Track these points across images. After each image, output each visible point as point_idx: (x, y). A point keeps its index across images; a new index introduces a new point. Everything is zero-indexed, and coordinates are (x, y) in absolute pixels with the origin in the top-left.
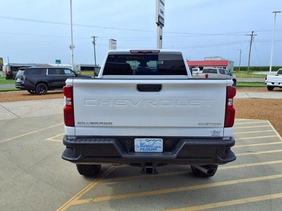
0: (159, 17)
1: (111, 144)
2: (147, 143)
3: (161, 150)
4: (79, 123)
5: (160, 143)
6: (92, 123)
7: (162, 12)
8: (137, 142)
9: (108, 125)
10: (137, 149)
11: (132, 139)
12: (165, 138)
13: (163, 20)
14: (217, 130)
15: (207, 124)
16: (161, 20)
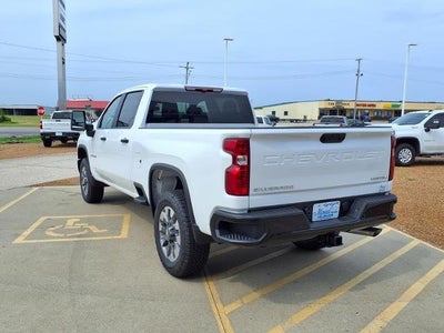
0: (60, 26)
2: (325, 209)
3: (336, 215)
4: (255, 190)
5: (337, 206)
6: (271, 189)
7: (63, 20)
8: (316, 208)
9: (289, 190)
10: (315, 218)
12: (342, 200)
13: (64, 31)
14: (383, 185)
16: (62, 32)
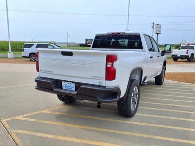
1: (49, 83)
2: (68, 85)
3: (74, 89)
4: (40, 70)
5: (73, 85)
8: (63, 83)
11: (61, 81)
14: (101, 81)
15: (96, 77)
